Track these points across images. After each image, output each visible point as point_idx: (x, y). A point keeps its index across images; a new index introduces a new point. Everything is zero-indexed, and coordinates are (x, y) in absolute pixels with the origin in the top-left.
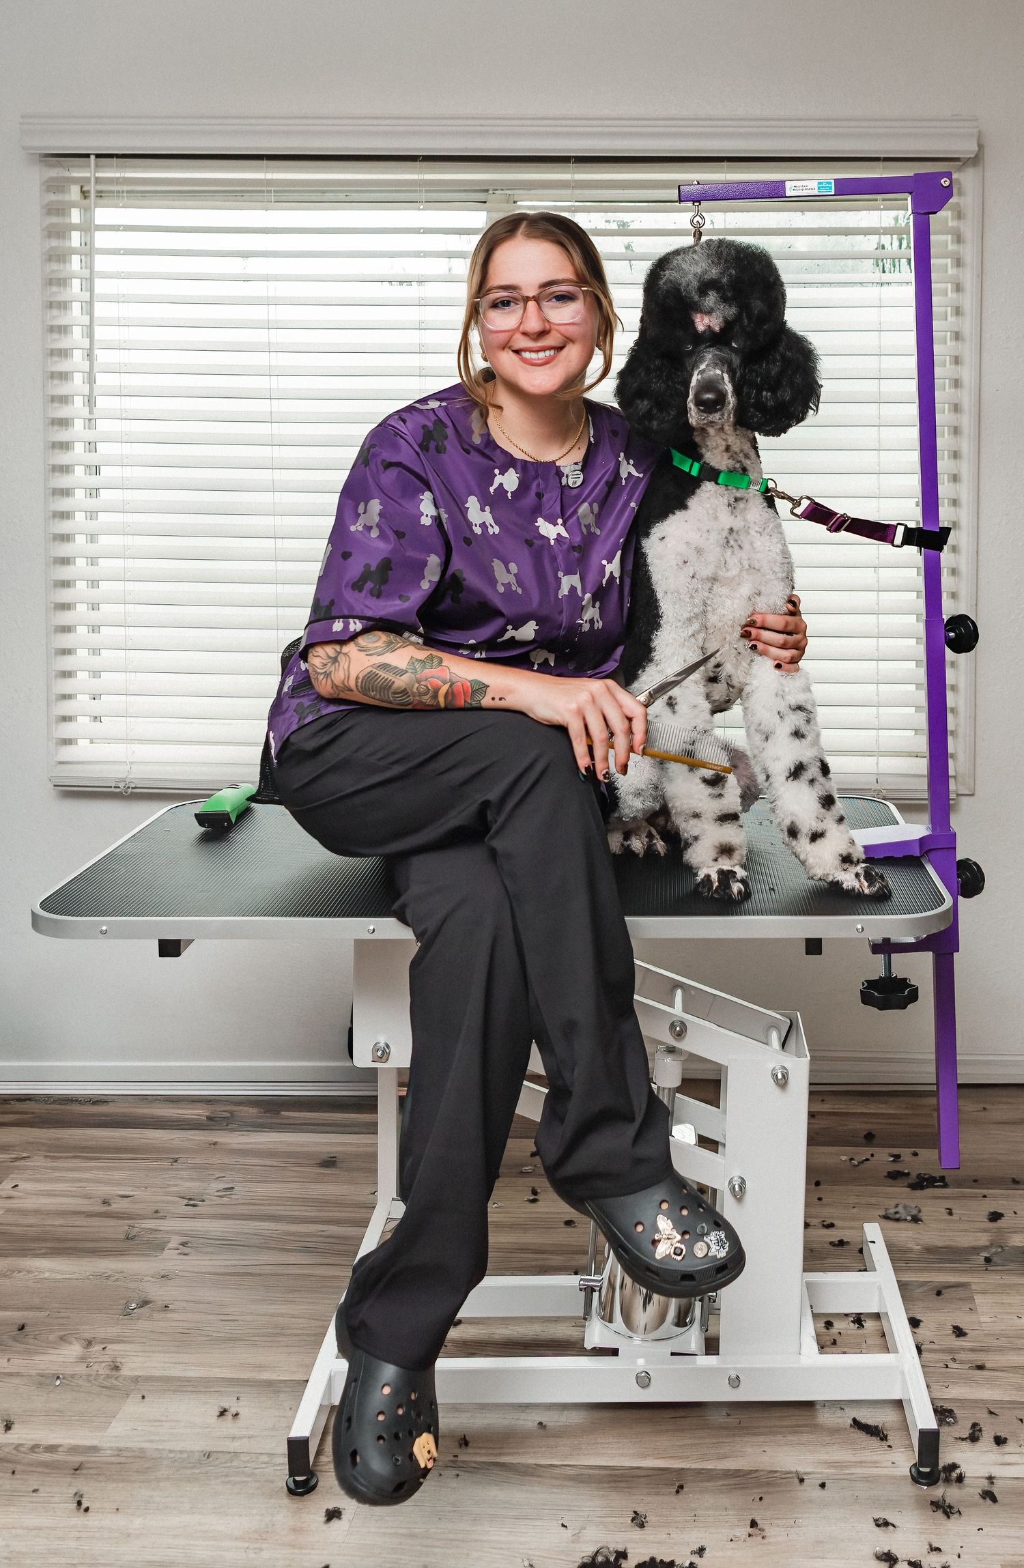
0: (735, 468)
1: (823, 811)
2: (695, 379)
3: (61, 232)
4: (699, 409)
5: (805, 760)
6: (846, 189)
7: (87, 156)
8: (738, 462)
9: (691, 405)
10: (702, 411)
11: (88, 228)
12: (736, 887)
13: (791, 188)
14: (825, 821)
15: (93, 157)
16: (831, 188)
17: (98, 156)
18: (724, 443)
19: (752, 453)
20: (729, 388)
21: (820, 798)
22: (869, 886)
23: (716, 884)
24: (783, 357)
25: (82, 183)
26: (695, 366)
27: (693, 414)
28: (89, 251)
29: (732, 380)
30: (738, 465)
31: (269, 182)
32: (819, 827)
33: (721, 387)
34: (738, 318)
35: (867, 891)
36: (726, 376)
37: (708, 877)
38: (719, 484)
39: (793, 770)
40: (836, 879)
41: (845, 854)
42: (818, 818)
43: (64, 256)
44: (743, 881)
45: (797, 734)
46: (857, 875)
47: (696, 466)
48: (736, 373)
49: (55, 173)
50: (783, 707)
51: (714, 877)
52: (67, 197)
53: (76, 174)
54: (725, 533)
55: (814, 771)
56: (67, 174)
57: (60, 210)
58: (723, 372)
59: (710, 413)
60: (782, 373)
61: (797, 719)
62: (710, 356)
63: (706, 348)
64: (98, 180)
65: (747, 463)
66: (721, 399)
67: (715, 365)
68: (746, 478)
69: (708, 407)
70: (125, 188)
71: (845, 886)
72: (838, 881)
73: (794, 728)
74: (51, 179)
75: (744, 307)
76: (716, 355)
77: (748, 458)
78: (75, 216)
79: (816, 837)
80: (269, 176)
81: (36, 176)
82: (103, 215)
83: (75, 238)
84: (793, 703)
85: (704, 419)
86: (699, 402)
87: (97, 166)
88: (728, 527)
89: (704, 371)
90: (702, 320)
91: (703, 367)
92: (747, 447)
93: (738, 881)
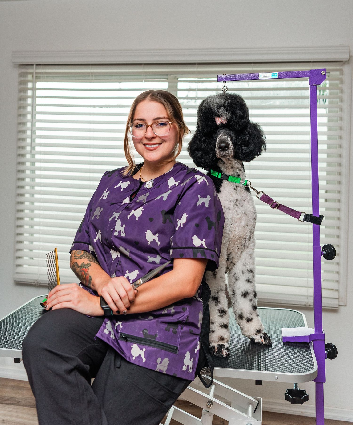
0: (234, 175)
1: (253, 311)
2: (218, 140)
3: (24, 90)
4: (219, 150)
5: (249, 291)
6: (283, 76)
7: (33, 65)
8: (236, 172)
9: (217, 150)
10: (221, 151)
11: (34, 89)
12: (224, 352)
13: (261, 76)
14: (253, 315)
15: (35, 66)
16: (277, 76)
17: (37, 65)
18: (231, 165)
19: (242, 169)
20: (230, 142)
21: (252, 306)
22: (265, 341)
23: (216, 350)
24: (249, 132)
25: (32, 73)
26: (218, 135)
27: (218, 153)
28: (34, 97)
29: (232, 139)
30: (236, 174)
31: (92, 73)
32: (251, 317)
33: (227, 141)
34: (232, 118)
35: (264, 343)
36: (229, 139)
37: (214, 347)
38: (228, 181)
39: (244, 293)
40: (253, 338)
41: (258, 329)
42: (250, 313)
43: (25, 99)
44: (227, 349)
45: (249, 281)
46: (261, 336)
47: (220, 174)
48: (233, 138)
49: (23, 70)
50: (245, 269)
51: (216, 347)
52: (27, 79)
53: (31, 71)
54: (235, 201)
55: (251, 296)
56: (27, 71)
57: (25, 83)
58: (228, 137)
59: (224, 151)
60: (249, 139)
61: (249, 275)
62: (223, 132)
63: (221, 129)
64: (36, 73)
65: (240, 173)
66: (227, 146)
67: (225, 135)
68: (239, 179)
69: (223, 149)
70: (45, 75)
71: (256, 341)
72: (253, 339)
73: (248, 278)
74: (22, 73)
75: (233, 113)
76: (225, 132)
77: (241, 171)
78: (30, 85)
79: (249, 320)
80: (92, 71)
81: (17, 71)
82: (39, 85)
83: (30, 93)
84: (249, 269)
85: (222, 154)
86: (220, 148)
87: (36, 68)
88: (236, 199)
89: (220, 137)
90: (219, 120)
91: (220, 136)
92: (240, 166)
93: (225, 349)
